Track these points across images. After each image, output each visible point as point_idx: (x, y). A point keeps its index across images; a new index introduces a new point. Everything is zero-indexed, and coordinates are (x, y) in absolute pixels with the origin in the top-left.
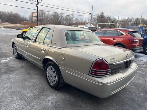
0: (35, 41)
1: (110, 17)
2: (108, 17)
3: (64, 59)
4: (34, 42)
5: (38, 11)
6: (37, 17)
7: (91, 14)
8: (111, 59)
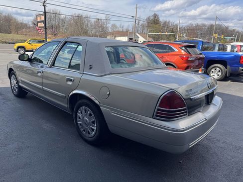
0: (53, 64)
1: (169, 22)
2: (165, 23)
3: (108, 93)
4: (51, 67)
5: (45, 13)
6: (45, 22)
7: (135, 18)
8: (187, 91)
